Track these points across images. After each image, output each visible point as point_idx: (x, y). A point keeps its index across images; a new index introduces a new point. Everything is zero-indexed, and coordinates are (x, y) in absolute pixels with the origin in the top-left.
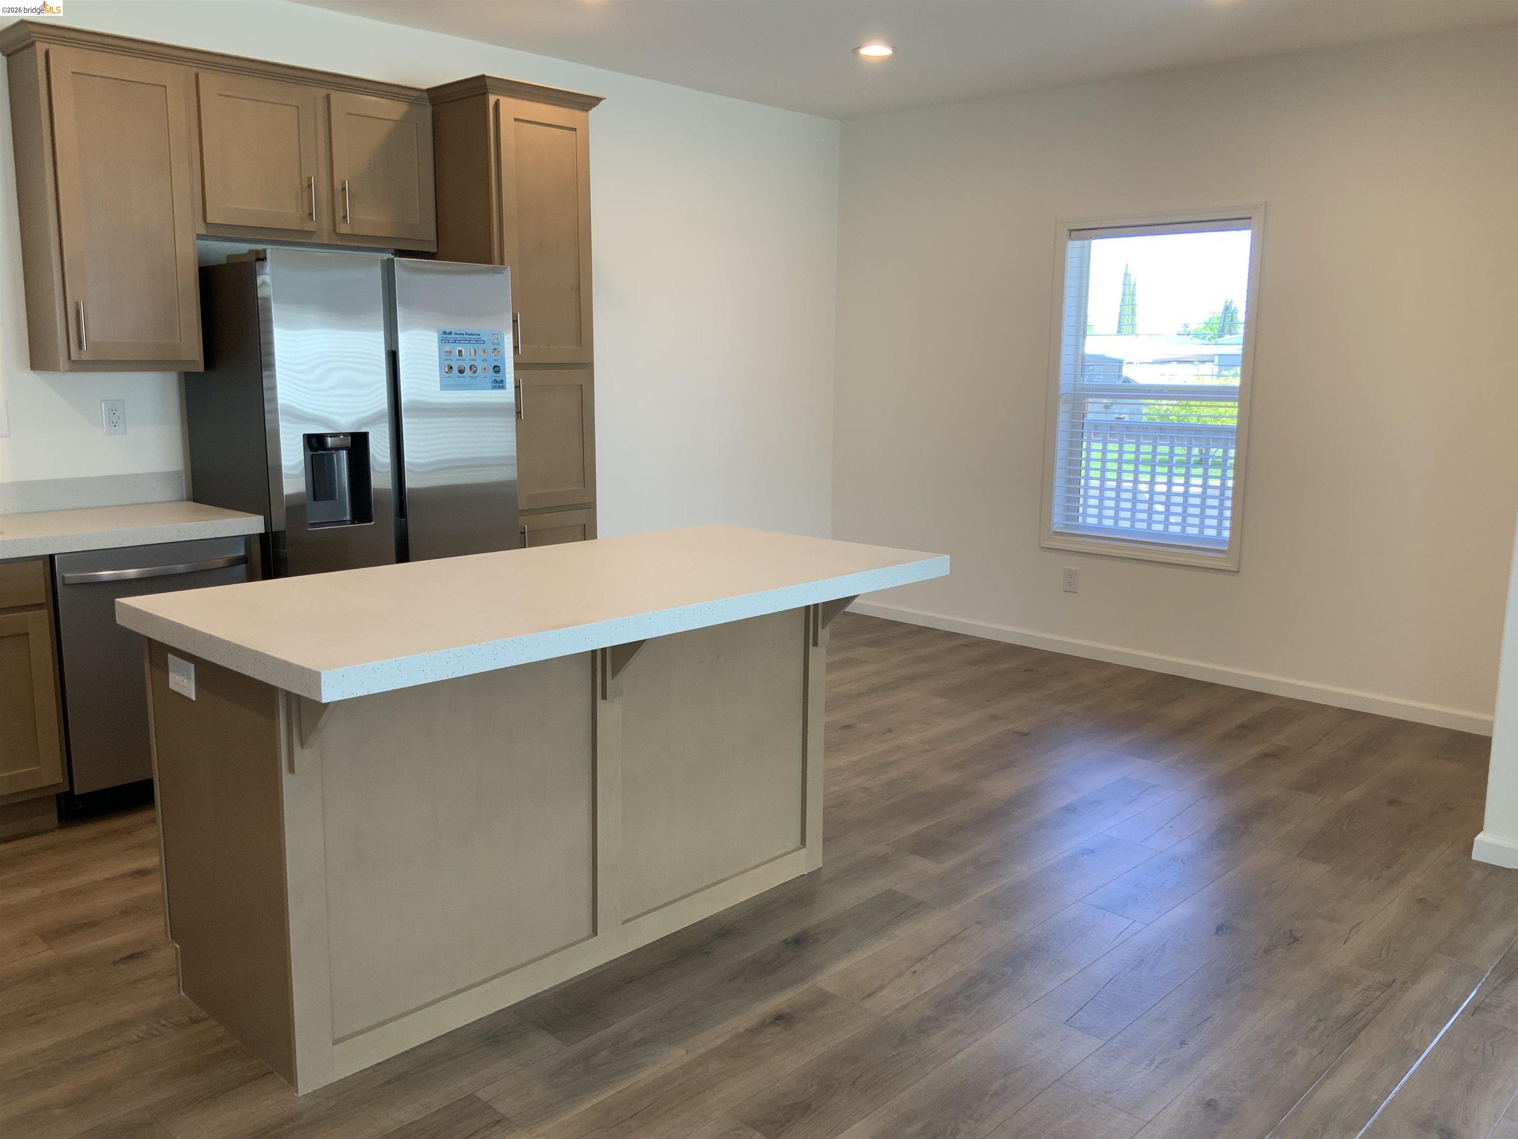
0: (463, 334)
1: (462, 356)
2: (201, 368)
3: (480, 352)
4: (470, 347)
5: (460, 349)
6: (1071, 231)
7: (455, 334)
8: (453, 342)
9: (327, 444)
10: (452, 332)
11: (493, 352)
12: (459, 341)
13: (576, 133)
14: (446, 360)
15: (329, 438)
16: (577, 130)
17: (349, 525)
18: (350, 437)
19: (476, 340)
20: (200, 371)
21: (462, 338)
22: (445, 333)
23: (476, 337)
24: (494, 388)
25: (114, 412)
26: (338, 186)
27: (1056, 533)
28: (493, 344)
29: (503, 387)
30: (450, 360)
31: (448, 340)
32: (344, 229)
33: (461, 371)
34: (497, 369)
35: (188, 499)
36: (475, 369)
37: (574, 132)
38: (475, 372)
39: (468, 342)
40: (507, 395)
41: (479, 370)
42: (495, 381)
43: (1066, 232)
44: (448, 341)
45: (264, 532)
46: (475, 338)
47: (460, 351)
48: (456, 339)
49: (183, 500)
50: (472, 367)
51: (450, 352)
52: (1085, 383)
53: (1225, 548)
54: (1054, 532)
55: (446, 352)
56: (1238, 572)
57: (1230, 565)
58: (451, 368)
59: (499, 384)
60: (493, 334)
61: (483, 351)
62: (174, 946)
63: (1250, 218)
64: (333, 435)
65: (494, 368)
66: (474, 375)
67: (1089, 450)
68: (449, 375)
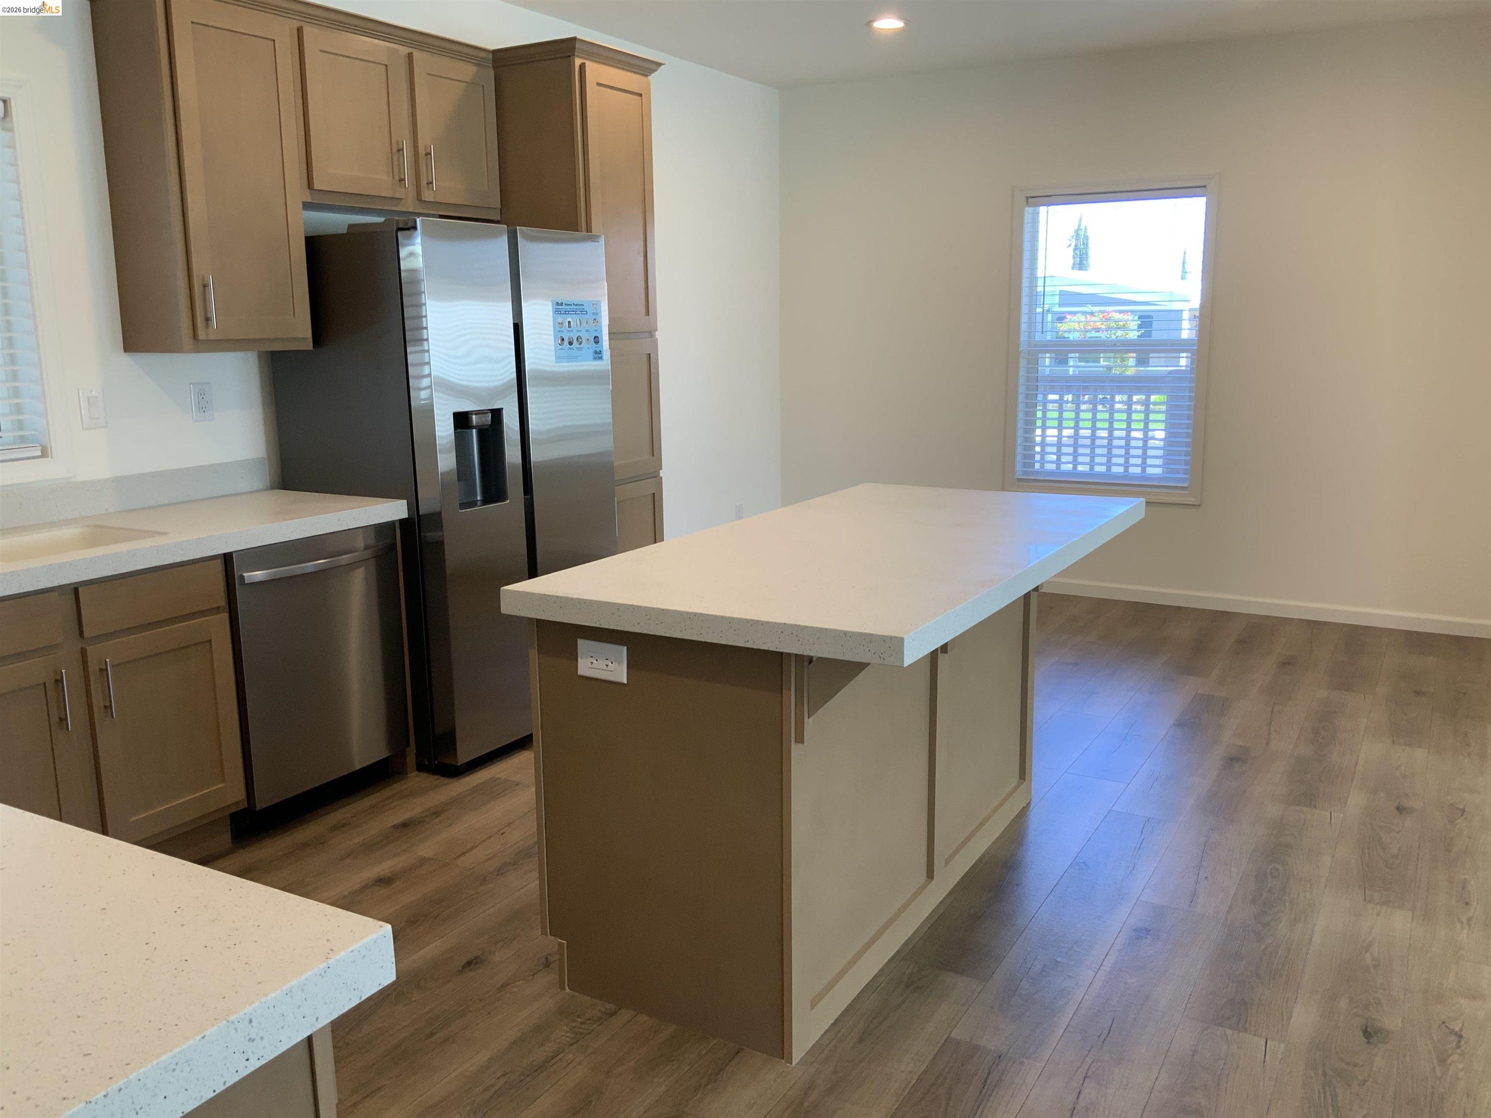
0: (571, 305)
1: (571, 327)
2: (310, 346)
3: (584, 323)
4: (576, 318)
5: (569, 320)
6: (1027, 198)
7: (565, 304)
8: (564, 314)
9: (472, 421)
10: (562, 303)
11: (594, 323)
12: (569, 311)
13: (642, 99)
14: (560, 331)
15: (474, 416)
16: (643, 96)
17: (479, 506)
18: (490, 414)
19: (581, 310)
20: (309, 349)
21: (570, 309)
22: (558, 304)
23: (581, 307)
24: (595, 359)
25: (202, 396)
26: (422, 151)
27: (1019, 480)
28: (594, 314)
29: (601, 358)
30: (562, 331)
31: (560, 311)
32: (428, 196)
33: (571, 343)
34: (597, 340)
35: (273, 487)
36: (581, 340)
37: (640, 98)
38: (581, 344)
39: (574, 313)
40: (605, 364)
41: (584, 340)
42: (596, 352)
43: (1024, 200)
44: (560, 313)
45: (407, 517)
46: (580, 309)
47: (569, 322)
48: (565, 310)
49: (267, 489)
50: (579, 338)
51: (562, 323)
52: (1036, 339)
53: (1186, 485)
54: (1017, 479)
55: (559, 323)
56: (1200, 505)
57: (1193, 500)
58: (563, 340)
59: (598, 355)
60: (593, 304)
61: (586, 321)
62: (558, 941)
63: (1205, 187)
64: (477, 413)
65: (594, 339)
66: (580, 346)
67: (1045, 402)
68: (562, 347)
